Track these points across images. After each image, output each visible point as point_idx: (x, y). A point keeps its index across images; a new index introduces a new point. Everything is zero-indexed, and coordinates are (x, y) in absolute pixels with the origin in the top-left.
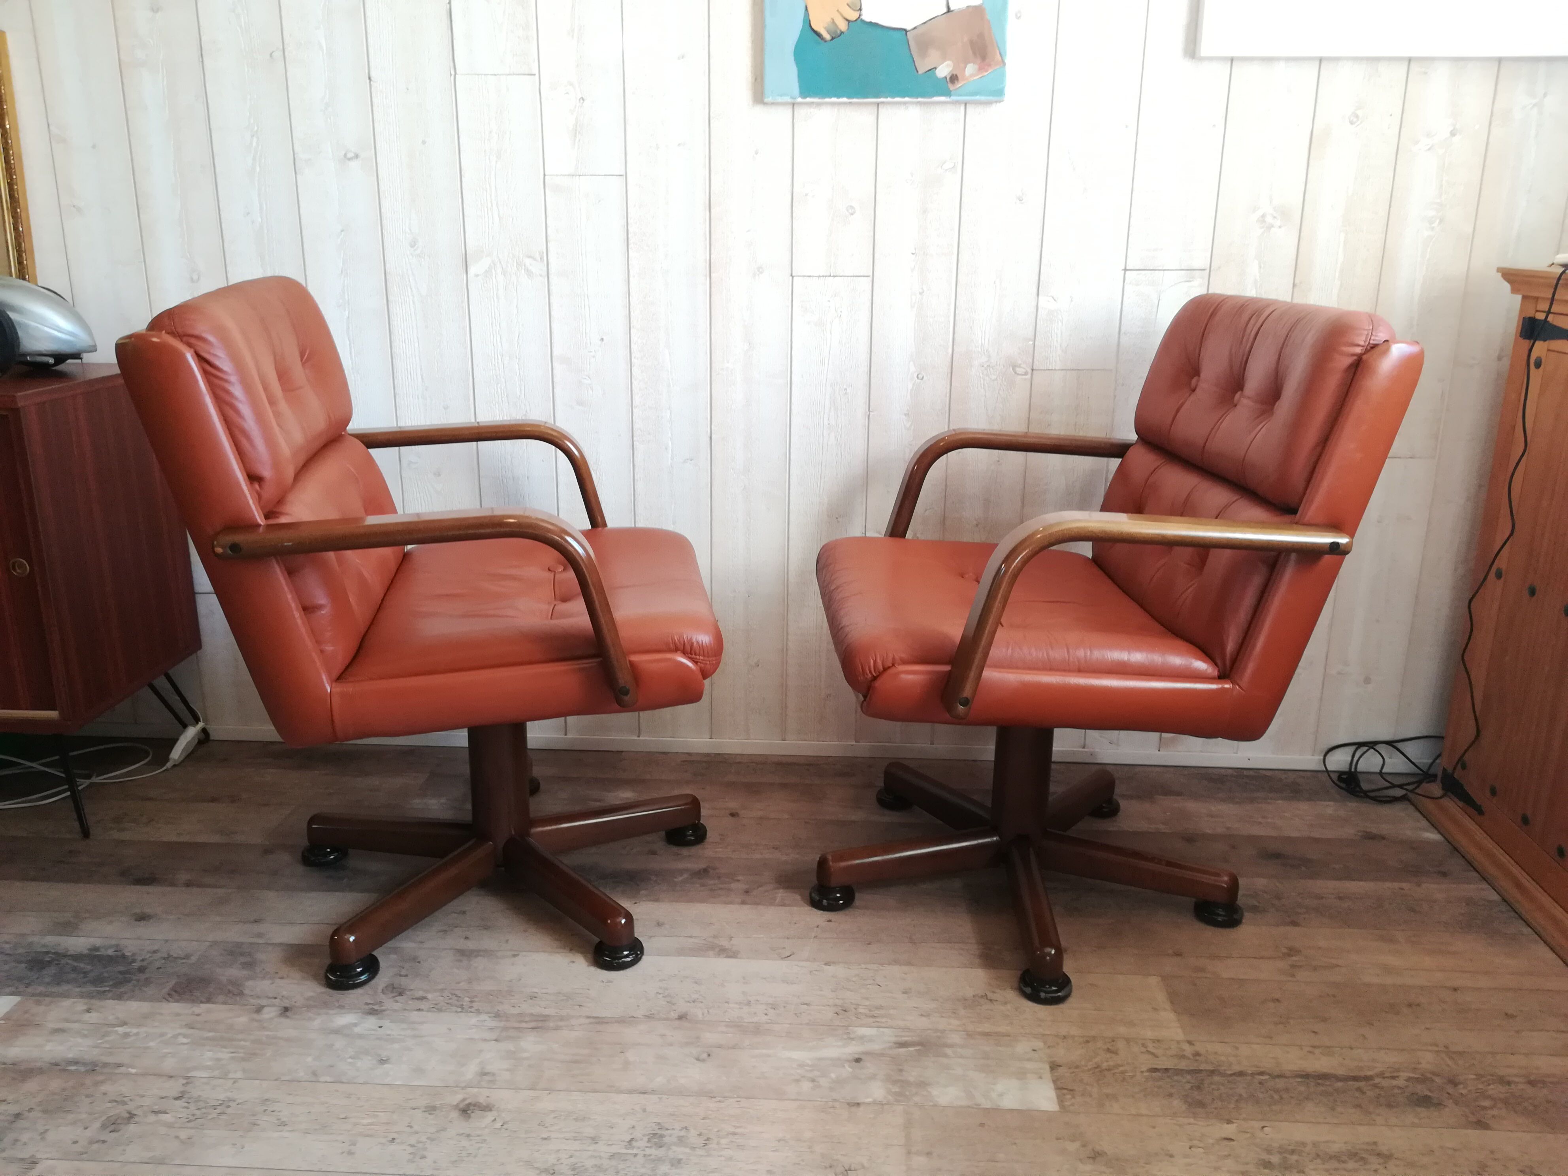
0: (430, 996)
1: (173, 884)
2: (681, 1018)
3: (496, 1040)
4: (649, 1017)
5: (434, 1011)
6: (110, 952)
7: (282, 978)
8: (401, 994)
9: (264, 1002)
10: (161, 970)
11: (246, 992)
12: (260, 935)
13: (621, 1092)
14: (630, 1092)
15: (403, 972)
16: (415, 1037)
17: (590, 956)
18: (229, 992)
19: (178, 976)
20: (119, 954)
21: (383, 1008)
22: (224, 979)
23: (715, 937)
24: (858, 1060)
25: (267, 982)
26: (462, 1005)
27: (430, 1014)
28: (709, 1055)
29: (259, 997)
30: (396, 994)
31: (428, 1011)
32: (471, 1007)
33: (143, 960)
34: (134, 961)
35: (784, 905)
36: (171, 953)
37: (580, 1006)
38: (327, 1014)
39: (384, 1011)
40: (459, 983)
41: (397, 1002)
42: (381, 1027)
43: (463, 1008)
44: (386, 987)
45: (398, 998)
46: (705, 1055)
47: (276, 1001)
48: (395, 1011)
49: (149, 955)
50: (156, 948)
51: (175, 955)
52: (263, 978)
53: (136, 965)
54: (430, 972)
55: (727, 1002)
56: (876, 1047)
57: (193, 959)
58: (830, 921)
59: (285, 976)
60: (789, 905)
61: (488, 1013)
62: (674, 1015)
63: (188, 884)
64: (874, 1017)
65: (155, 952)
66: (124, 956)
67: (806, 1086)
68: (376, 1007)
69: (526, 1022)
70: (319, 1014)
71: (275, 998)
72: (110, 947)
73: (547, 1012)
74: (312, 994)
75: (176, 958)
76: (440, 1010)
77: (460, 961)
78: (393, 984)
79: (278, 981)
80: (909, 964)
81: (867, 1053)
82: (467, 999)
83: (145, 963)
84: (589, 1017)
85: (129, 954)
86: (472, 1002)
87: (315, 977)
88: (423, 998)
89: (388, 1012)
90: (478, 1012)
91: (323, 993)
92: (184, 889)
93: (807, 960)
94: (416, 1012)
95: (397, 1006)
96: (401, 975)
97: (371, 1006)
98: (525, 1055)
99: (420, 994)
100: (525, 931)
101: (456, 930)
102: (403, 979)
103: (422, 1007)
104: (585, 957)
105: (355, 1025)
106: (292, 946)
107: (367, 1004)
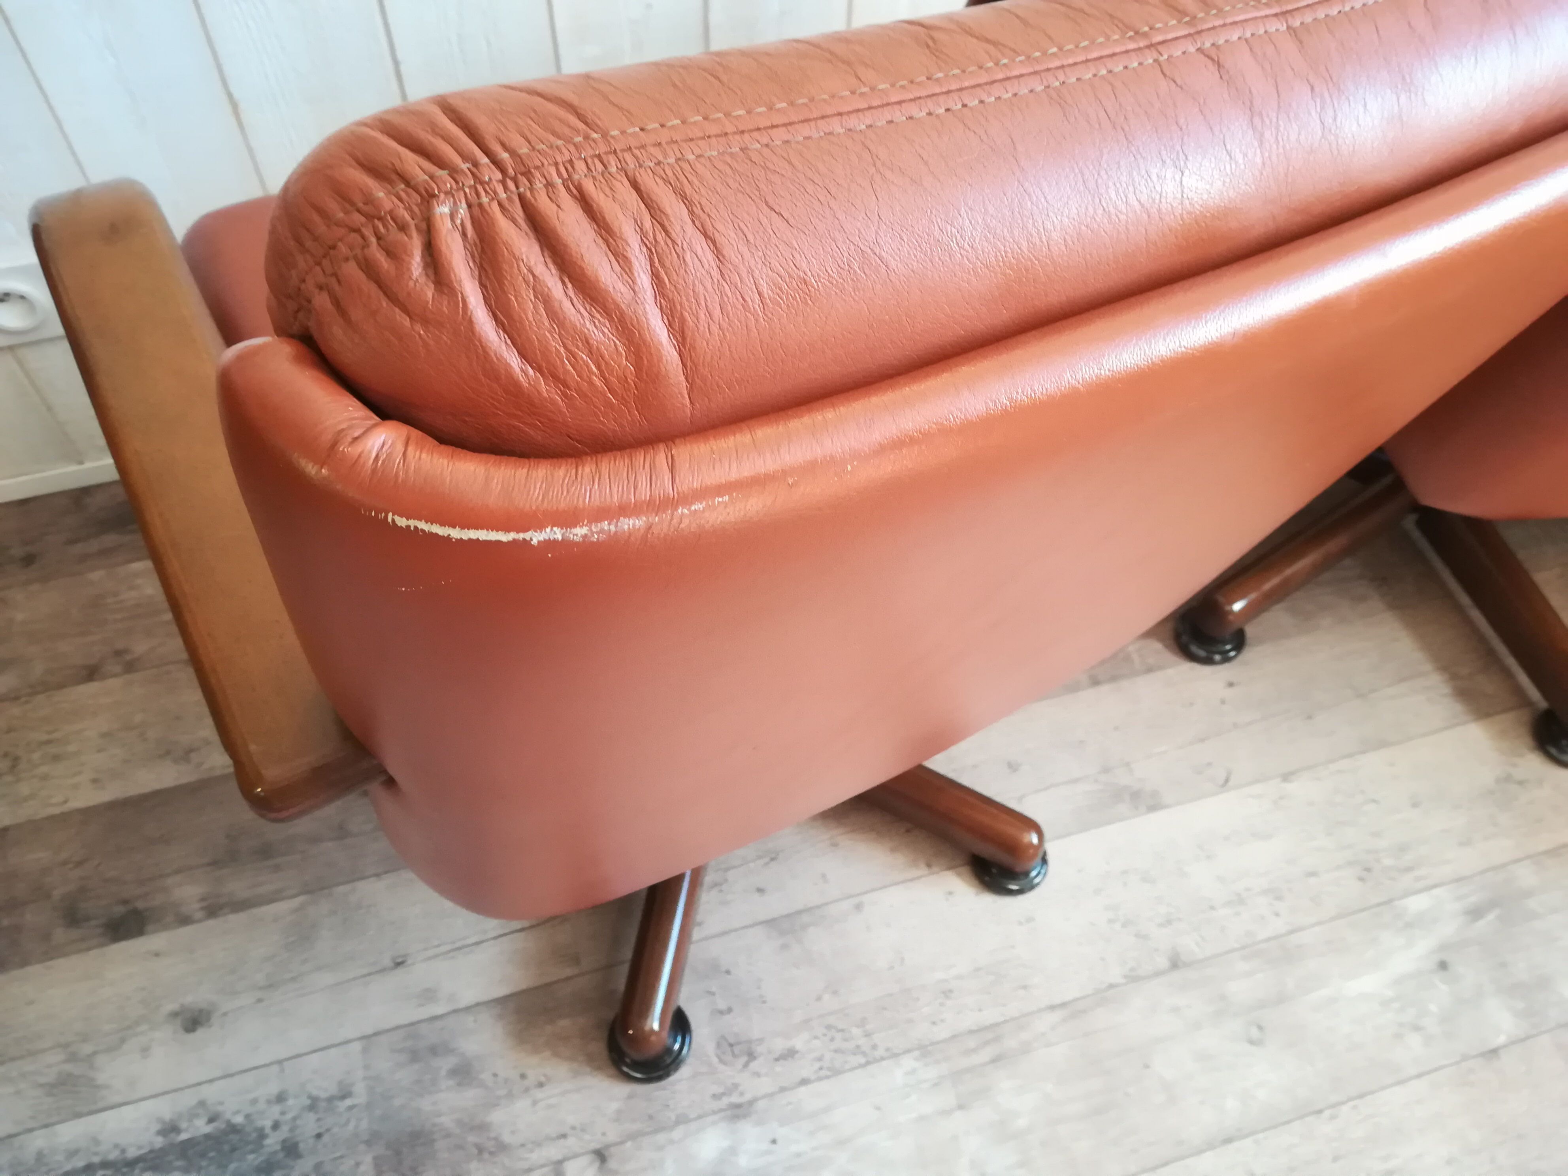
0: (798, 1043)
1: (185, 920)
2: (1175, 964)
3: (961, 1107)
4: (1133, 978)
5: (827, 1077)
6: (201, 1127)
7: (541, 1085)
8: (752, 1056)
9: (553, 1152)
10: (326, 1138)
11: (507, 1138)
12: (428, 995)
13: (1200, 1152)
14: (1211, 1146)
15: (722, 1005)
16: (841, 1143)
17: (966, 870)
18: (480, 1150)
19: (368, 1143)
20: (219, 1125)
21: (748, 1097)
22: (447, 1121)
23: (1106, 770)
24: (1443, 966)
25: (522, 1105)
26: (858, 1047)
27: (824, 1085)
28: (1260, 1028)
29: (538, 1144)
30: (744, 1059)
31: (820, 1079)
32: (874, 1047)
33: (276, 1126)
34: (262, 1135)
35: (1150, 670)
36: (315, 1093)
37: (1025, 987)
38: (672, 1142)
39: (751, 1103)
40: (819, 999)
41: (757, 1074)
42: (774, 1142)
43: (864, 1054)
44: (719, 1045)
45: (754, 1065)
46: (1255, 1033)
47: (571, 1141)
48: (770, 1096)
49: (276, 1109)
50: (273, 1089)
51: (323, 1095)
52: (510, 1096)
53: (273, 1141)
54: (759, 988)
55: (1212, 908)
56: (1448, 929)
57: (360, 1096)
58: (1231, 685)
59: (543, 1079)
60: (1160, 668)
61: (908, 1051)
62: (1162, 962)
63: (213, 910)
64: (1409, 869)
65: (280, 1098)
66: (233, 1129)
67: (1414, 1040)
68: (735, 1099)
69: (974, 1050)
70: (660, 1148)
71: (564, 1136)
72: (192, 1115)
73: (990, 1016)
74: (614, 1106)
75: (330, 1099)
76: (836, 1072)
77: (785, 947)
78: (723, 1037)
79: (539, 1094)
80: (1383, 744)
81: (1443, 947)
82: (856, 1031)
83: (283, 1133)
84: (1052, 1008)
85: (239, 1119)
86: (868, 1035)
87: (591, 1060)
88: (790, 1054)
89: (761, 1104)
90: (893, 1055)
91: (630, 1097)
92: (211, 922)
93: (1257, 781)
94: (803, 1089)
95: (765, 1085)
96: (721, 1012)
97: (725, 1101)
98: (1022, 1123)
99: (779, 1045)
100: (835, 845)
101: (731, 875)
102: (727, 1017)
103: (805, 1073)
104: (959, 875)
105: (733, 1151)
106: (502, 1001)
107: (716, 1097)
